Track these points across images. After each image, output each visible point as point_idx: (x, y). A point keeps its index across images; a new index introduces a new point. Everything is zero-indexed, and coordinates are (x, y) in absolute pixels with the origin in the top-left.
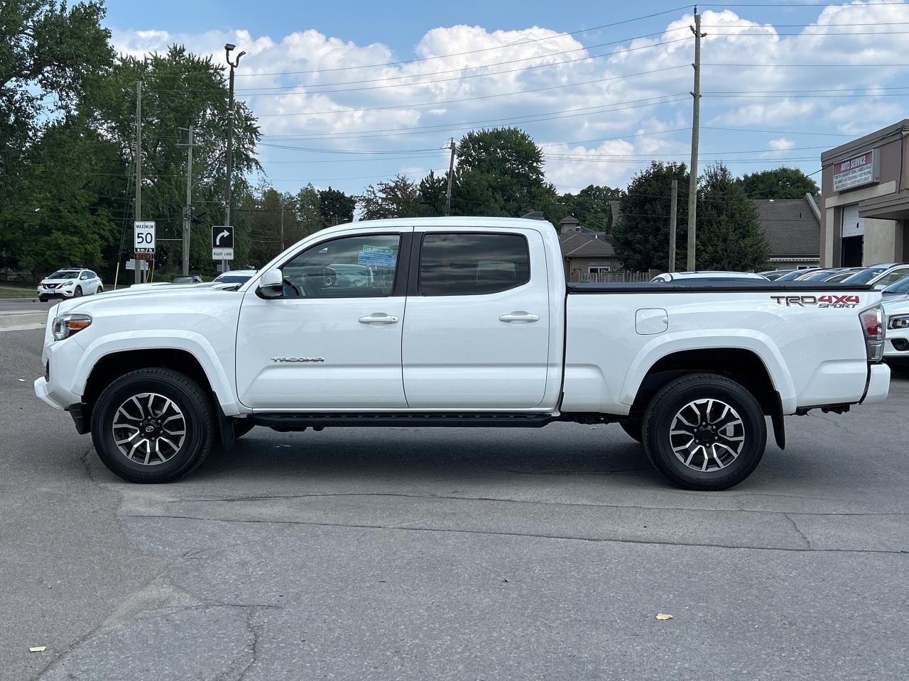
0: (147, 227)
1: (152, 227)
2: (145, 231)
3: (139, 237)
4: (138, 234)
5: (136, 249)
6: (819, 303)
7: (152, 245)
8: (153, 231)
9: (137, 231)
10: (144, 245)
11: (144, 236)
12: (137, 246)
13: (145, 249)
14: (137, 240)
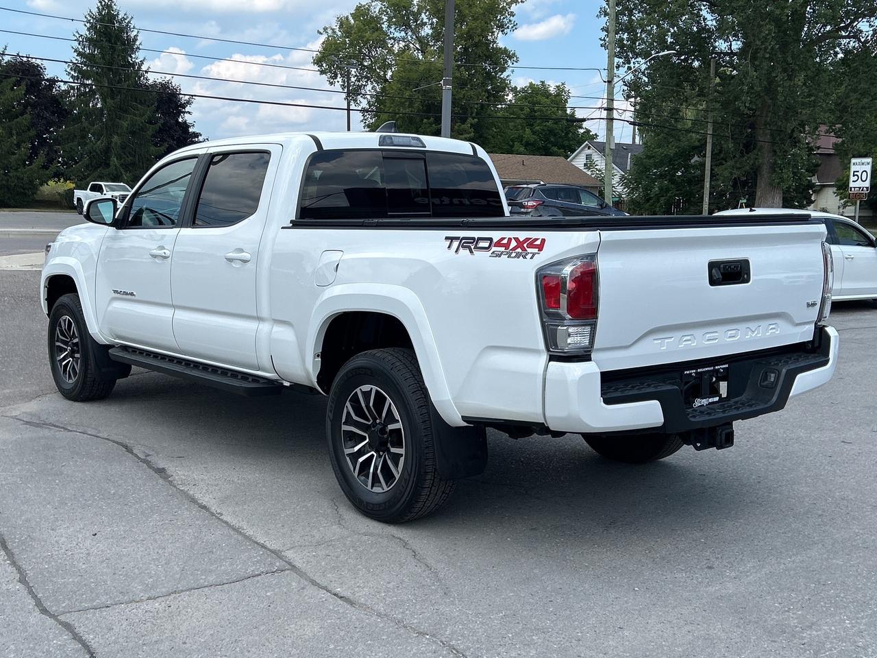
0: (863, 164)
1: (868, 164)
2: (860, 168)
3: (854, 175)
4: (854, 172)
5: (851, 188)
6: (494, 249)
7: (867, 184)
8: (868, 168)
9: (853, 168)
10: (859, 184)
11: (859, 174)
12: (852, 184)
13: (860, 188)
14: (852, 178)
